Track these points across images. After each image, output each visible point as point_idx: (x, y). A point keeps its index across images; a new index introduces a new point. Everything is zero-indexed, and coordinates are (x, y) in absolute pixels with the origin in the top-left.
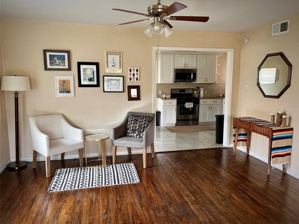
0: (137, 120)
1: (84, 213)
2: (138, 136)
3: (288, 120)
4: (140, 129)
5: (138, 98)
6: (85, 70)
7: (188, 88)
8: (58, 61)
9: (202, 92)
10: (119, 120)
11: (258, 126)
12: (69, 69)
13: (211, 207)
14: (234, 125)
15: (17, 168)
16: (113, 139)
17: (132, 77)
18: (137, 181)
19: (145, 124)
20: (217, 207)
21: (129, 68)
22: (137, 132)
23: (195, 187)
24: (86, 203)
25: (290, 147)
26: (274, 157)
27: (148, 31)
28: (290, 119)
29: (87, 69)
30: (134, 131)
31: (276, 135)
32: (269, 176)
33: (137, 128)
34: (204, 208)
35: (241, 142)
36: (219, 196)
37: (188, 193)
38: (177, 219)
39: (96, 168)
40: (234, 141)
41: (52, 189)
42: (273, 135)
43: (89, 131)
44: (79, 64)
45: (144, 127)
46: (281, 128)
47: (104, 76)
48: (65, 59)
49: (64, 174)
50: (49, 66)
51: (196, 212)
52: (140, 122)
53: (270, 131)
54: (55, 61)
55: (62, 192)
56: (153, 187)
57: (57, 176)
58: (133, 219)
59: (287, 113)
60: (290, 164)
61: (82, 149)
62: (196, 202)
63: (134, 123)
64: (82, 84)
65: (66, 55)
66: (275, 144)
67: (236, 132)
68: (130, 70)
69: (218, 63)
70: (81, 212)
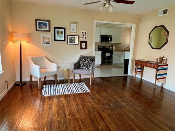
0: (86, 60)
1: (65, 106)
2: (87, 68)
3: (165, 60)
4: (87, 65)
5: (86, 48)
6: (58, 32)
7: (107, 45)
8: (43, 26)
9: (114, 48)
10: (76, 60)
11: (150, 63)
12: (49, 31)
13: (131, 103)
14: (135, 63)
15: (21, 84)
16: (73, 70)
17: (83, 36)
18: (89, 91)
19: (90, 62)
20: (134, 103)
21: (82, 32)
22: (86, 66)
23: (120, 94)
24: (65, 102)
25: (166, 74)
26: (158, 79)
27: (101, 8)
28: (167, 60)
29: (59, 31)
30: (84, 66)
31: (160, 68)
32: (155, 89)
33: (86, 64)
34: (128, 104)
35: (138, 73)
36: (133, 98)
37: (117, 96)
38: (116, 109)
39: (64, 85)
40: (135, 72)
41: (44, 95)
42: (158, 68)
43: (59, 65)
44: (55, 28)
45: (90, 64)
46: (162, 64)
47: (68, 35)
48: (47, 25)
49: (48, 87)
50: (38, 29)
51: (124, 106)
52: (88, 61)
53: (157, 66)
54: (42, 26)
55: (49, 96)
56: (98, 94)
57: (44, 88)
58: (93, 109)
59: (165, 57)
60: (165, 83)
61: (57, 74)
62: (123, 101)
63: (84, 61)
64: (56, 39)
65: (48, 23)
66: (159, 72)
67: (136, 67)
68: (82, 33)
69: (123, 33)
70: (63, 106)
